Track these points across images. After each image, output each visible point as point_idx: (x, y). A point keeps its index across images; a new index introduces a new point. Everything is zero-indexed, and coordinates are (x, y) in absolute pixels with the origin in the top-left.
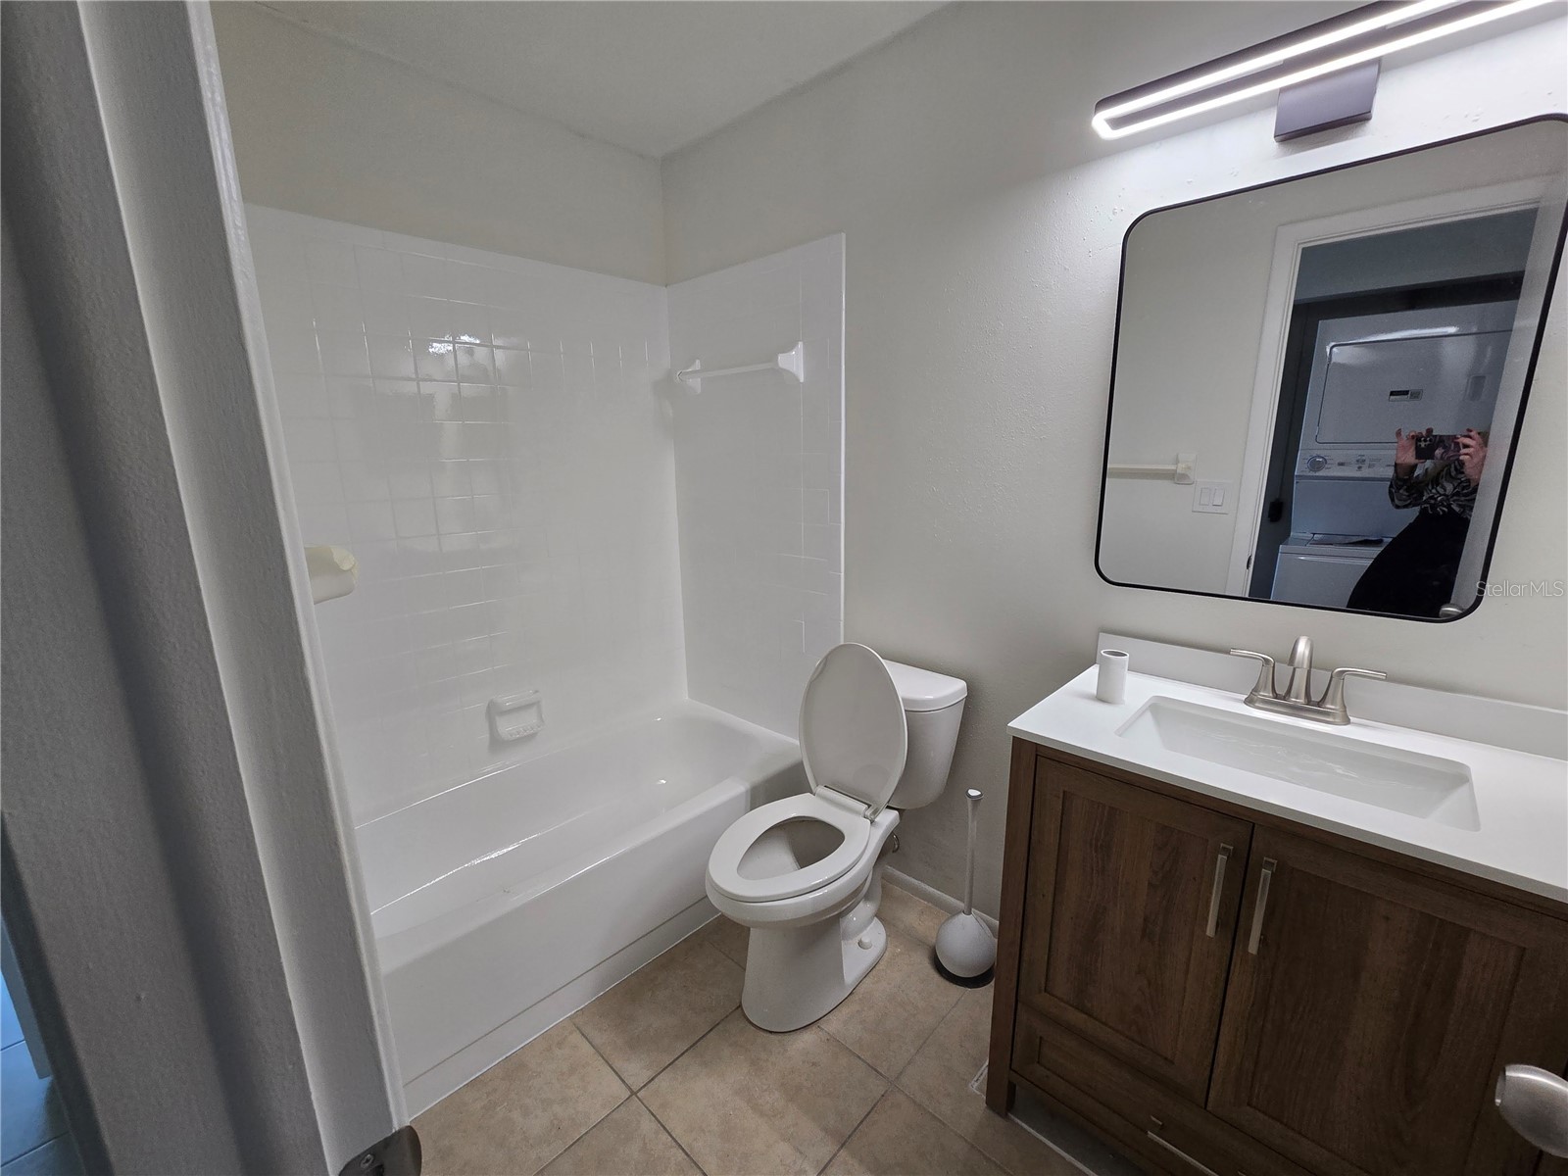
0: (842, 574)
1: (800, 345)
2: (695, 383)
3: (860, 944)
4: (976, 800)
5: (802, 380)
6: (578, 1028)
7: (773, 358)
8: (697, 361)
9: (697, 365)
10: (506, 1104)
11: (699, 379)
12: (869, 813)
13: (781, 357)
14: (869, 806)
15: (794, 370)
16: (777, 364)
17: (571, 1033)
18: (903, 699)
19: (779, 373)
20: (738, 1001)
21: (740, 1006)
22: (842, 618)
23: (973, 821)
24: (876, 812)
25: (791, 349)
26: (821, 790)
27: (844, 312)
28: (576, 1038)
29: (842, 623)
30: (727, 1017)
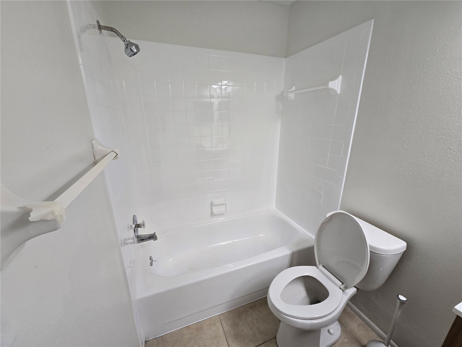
0: (344, 178)
1: (341, 77)
2: (292, 96)
3: (329, 331)
4: (402, 302)
5: (339, 93)
6: (220, 321)
7: (326, 84)
8: (294, 87)
9: (294, 88)
10: (194, 340)
11: (294, 94)
12: (342, 287)
13: (330, 83)
14: (343, 283)
15: (336, 88)
16: (328, 86)
17: (218, 322)
18: (370, 246)
19: (329, 90)
20: (275, 335)
21: (275, 337)
22: (341, 195)
23: (399, 309)
24: (346, 288)
25: (336, 79)
26: (321, 267)
27: (366, 60)
28: (219, 325)
29: (341, 198)
30: (270, 340)
